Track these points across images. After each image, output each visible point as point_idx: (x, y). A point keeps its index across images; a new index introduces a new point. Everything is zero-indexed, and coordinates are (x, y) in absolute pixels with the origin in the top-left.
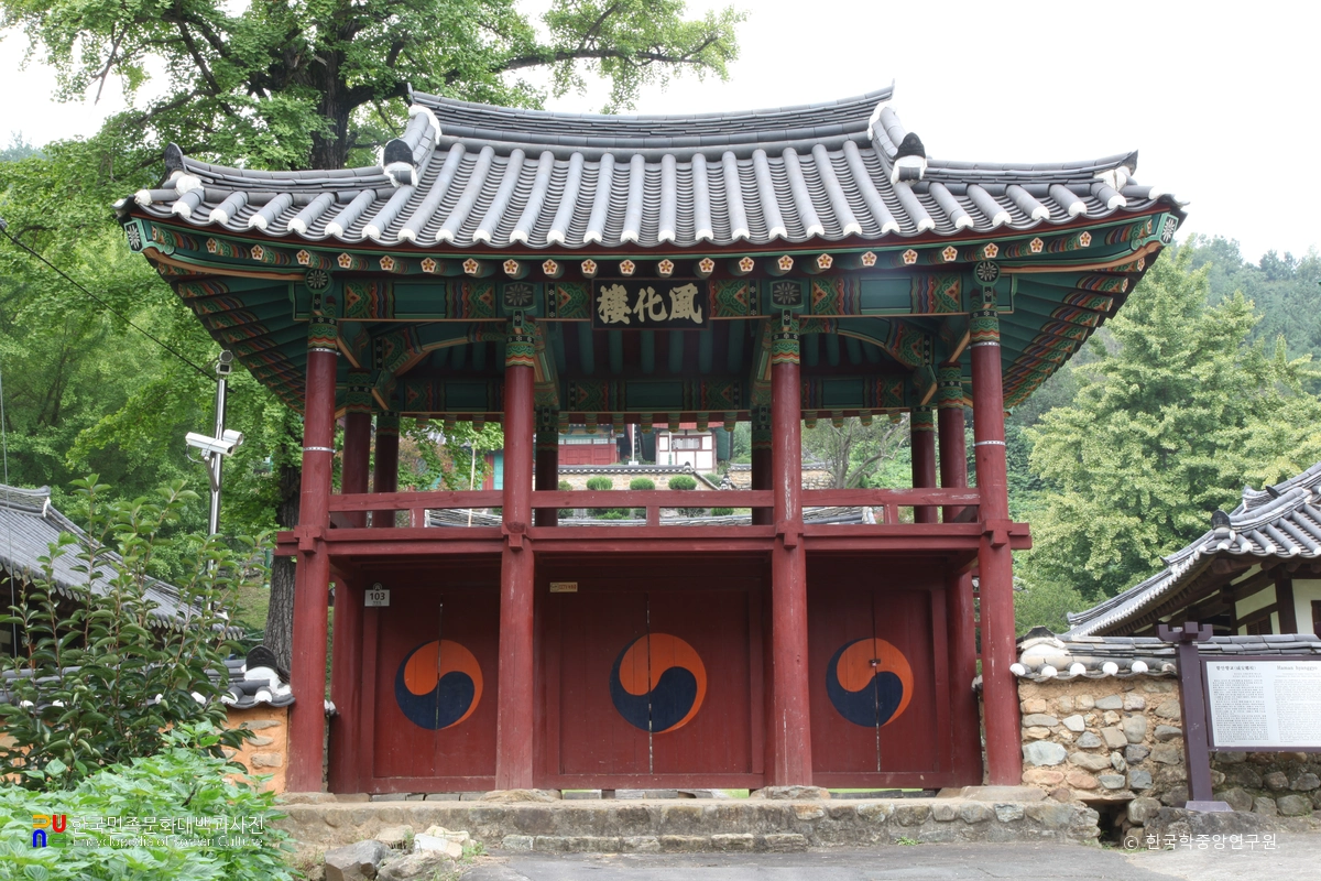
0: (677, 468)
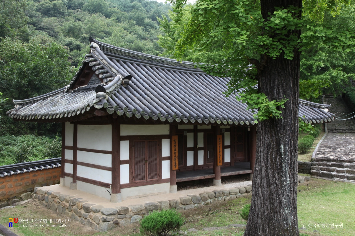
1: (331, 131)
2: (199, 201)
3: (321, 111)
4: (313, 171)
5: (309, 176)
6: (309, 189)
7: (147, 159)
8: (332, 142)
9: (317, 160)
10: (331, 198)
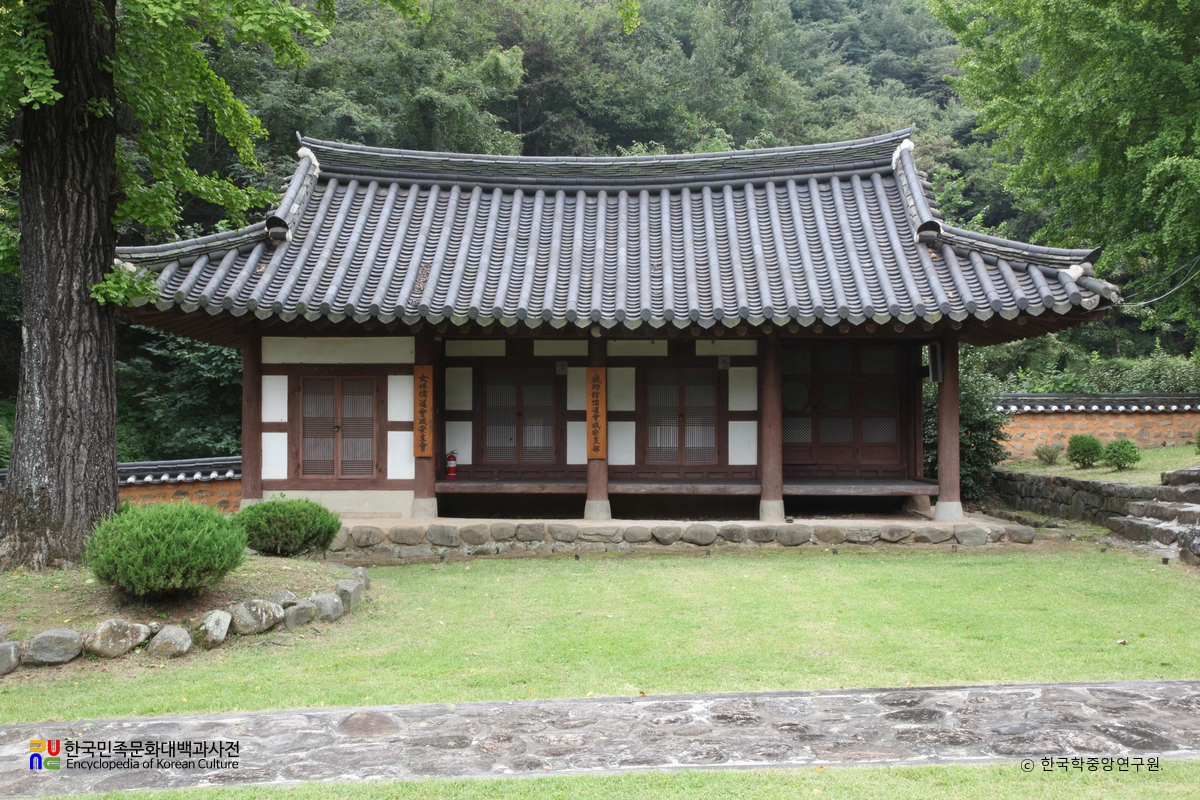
2: (451, 542)
7: (340, 424)
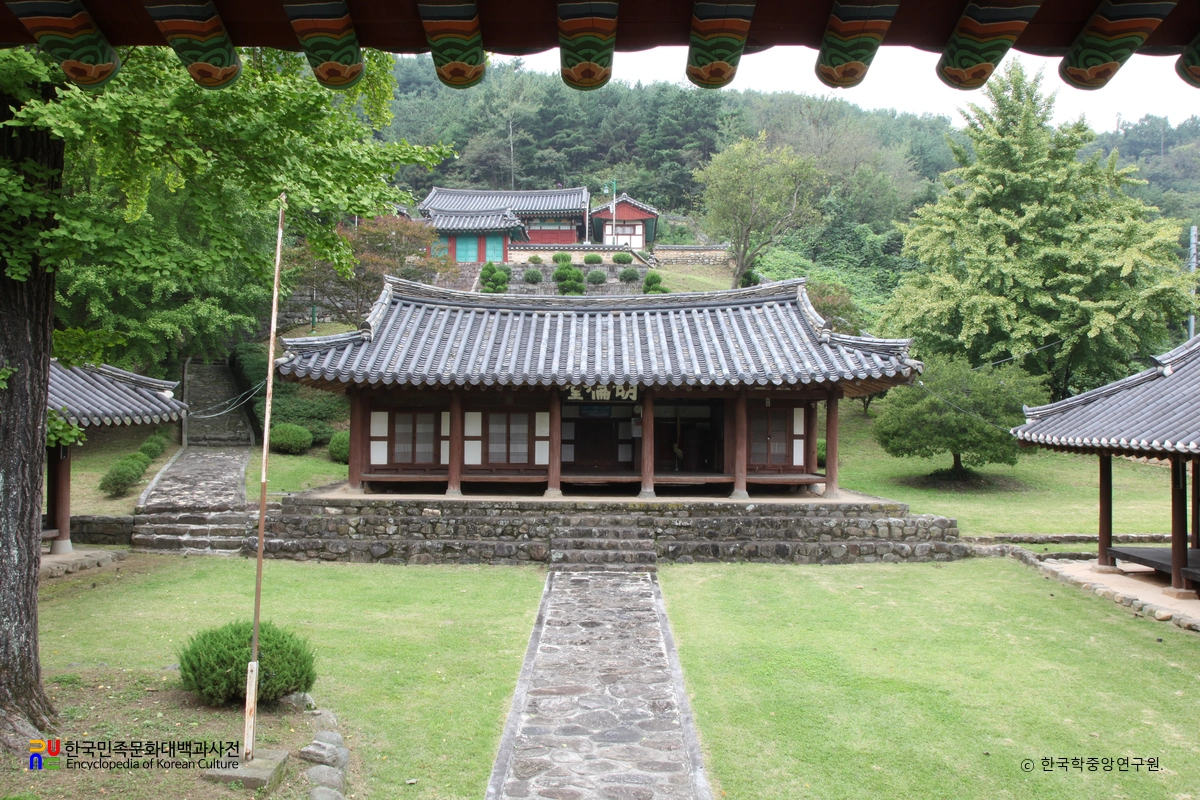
0: (619, 247)
1: (195, 442)
3: (156, 396)
4: (138, 536)
5: (124, 549)
6: (118, 579)
8: (193, 467)
9: (149, 510)
10: (164, 592)
